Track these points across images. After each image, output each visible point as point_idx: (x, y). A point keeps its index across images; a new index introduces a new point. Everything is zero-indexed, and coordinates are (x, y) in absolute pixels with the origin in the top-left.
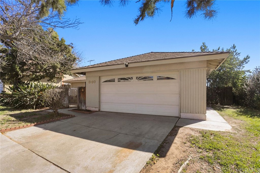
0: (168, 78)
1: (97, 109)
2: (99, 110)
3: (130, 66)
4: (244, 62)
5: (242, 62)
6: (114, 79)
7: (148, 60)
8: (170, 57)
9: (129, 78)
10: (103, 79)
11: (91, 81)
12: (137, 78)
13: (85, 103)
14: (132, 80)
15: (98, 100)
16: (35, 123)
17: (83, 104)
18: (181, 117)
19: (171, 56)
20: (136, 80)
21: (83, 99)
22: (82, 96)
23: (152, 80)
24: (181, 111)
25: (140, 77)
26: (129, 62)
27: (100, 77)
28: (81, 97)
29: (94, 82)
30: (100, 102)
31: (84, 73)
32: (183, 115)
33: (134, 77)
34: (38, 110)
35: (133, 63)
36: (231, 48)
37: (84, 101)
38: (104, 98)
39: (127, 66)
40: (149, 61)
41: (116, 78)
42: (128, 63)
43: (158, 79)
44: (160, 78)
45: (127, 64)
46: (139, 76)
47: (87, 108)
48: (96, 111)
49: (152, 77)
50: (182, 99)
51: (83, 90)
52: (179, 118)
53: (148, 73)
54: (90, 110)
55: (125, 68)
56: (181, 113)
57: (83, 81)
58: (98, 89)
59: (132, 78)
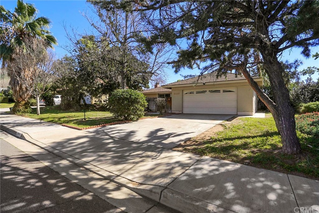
0: (230, 91)
1: (181, 112)
3: (206, 84)
6: (194, 92)
10: (185, 92)
11: (176, 93)
12: (209, 91)
13: (171, 108)
14: (206, 93)
17: (169, 109)
18: (238, 114)
20: (209, 93)
22: (169, 104)
23: (220, 92)
25: (211, 91)
26: (205, 81)
27: (183, 90)
29: (179, 93)
30: (182, 107)
31: (170, 88)
32: (239, 113)
33: (208, 90)
35: (208, 82)
38: (185, 104)
43: (223, 92)
44: (224, 91)
45: (204, 83)
46: (211, 90)
47: (173, 112)
48: (180, 113)
49: (220, 91)
50: (238, 103)
51: (169, 100)
52: (237, 115)
53: (217, 88)
54: (175, 113)
55: (202, 85)
56: (238, 112)
57: (157, 93)
58: (181, 98)
59: (206, 91)
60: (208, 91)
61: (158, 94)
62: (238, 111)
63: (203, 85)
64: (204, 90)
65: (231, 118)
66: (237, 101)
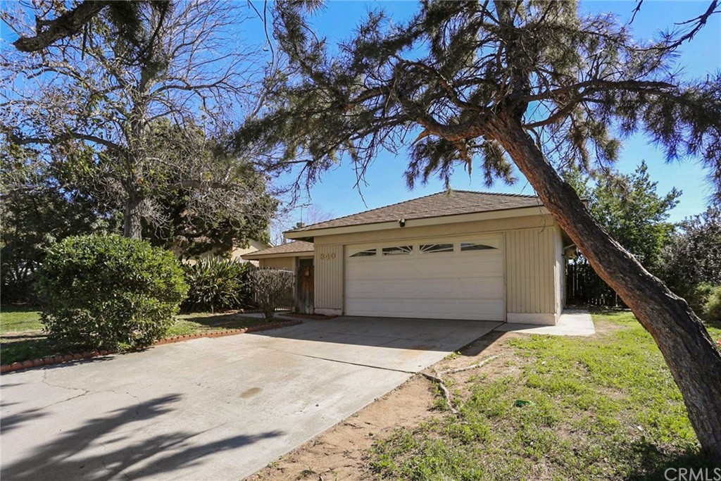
0: (483, 248)
1: (339, 312)
2: (343, 313)
3: (408, 224)
4: (667, 206)
5: (664, 205)
6: (375, 250)
7: (443, 214)
8: (485, 208)
9: (405, 248)
10: (351, 251)
11: (326, 254)
12: (421, 247)
13: (312, 300)
14: (411, 253)
15: (341, 294)
16: (247, 329)
17: (307, 302)
18: (508, 321)
19: (487, 205)
20: (421, 252)
21: (308, 292)
22: (306, 286)
23: (452, 250)
24: (508, 309)
25: (427, 246)
26: (406, 216)
27: (344, 246)
28: (303, 288)
29: (333, 255)
30: (344, 296)
31: (311, 240)
32: (512, 318)
33: (416, 245)
34: (218, 314)
35: (414, 219)
36: (637, 171)
37: (310, 296)
38: (352, 289)
39: (402, 225)
40: (444, 216)
41: (379, 247)
42: (406, 220)
43: (463, 249)
45: (403, 221)
46: (425, 243)
47: (317, 311)
48: (337, 316)
49: (452, 246)
50: (508, 286)
51: (307, 274)
52: (504, 322)
53: (443, 236)
54: (323, 315)
55: (398, 229)
56: (507, 312)
57: (291, 255)
58: (341, 270)
59: (411, 247)
60: (416, 248)
61: (297, 258)
62: (509, 310)
63: (399, 227)
64: (407, 244)
65: (483, 338)
66: (505, 278)
